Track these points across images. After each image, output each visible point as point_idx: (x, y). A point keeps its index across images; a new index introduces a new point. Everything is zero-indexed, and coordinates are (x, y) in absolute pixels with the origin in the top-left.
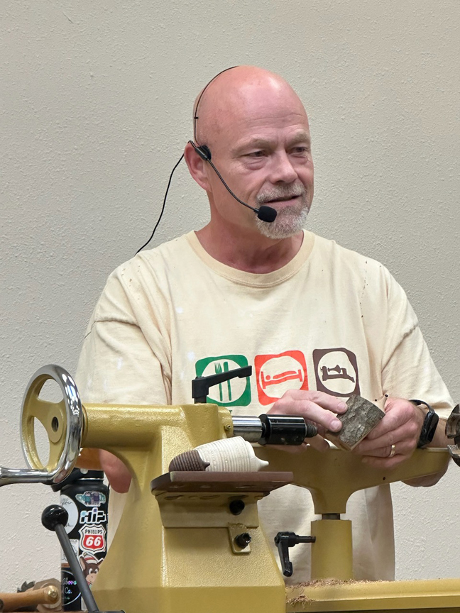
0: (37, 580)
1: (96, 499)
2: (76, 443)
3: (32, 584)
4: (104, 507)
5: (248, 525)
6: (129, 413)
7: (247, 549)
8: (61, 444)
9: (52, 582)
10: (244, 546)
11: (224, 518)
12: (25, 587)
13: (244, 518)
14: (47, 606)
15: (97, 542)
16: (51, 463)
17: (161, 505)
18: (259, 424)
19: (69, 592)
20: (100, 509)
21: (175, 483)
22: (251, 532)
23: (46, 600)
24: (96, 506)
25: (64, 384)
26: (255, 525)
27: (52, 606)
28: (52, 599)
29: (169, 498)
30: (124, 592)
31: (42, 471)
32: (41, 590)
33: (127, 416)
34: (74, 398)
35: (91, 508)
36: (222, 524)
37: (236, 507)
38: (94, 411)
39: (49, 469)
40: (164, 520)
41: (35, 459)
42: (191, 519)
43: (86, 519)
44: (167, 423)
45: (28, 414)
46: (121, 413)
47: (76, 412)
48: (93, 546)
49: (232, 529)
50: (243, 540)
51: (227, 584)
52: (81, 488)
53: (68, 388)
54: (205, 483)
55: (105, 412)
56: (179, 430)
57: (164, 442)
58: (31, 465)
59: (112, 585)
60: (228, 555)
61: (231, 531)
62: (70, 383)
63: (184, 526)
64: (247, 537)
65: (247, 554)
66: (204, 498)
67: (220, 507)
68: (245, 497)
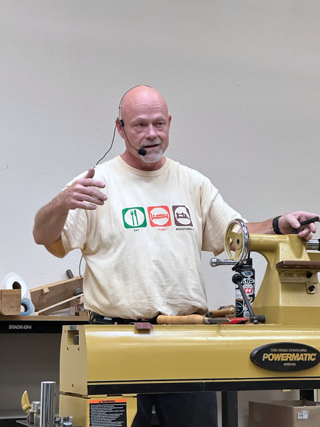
0: (225, 306)
1: (250, 274)
2: (247, 249)
3: (224, 307)
4: (253, 277)
5: (314, 282)
6: (267, 237)
7: (313, 292)
8: (240, 250)
9: (232, 306)
10: (312, 290)
11: (304, 279)
12: (221, 308)
13: (312, 279)
14: (229, 315)
15: (250, 291)
16: (236, 257)
17: (279, 274)
18: (318, 242)
19: (239, 310)
20: (251, 277)
21: (285, 265)
22: (315, 285)
23: (230, 312)
24: (249, 276)
25: (242, 226)
26: (316, 282)
27: (232, 316)
28: (232, 313)
29: (282, 271)
30: (264, 308)
31: (233, 260)
32: (228, 309)
33: (266, 239)
34: (246, 232)
35: (247, 277)
36: (304, 282)
37: (309, 275)
38: (253, 237)
39: (235, 260)
40: (280, 280)
41: (230, 255)
42: (291, 280)
43: (246, 282)
44: (281, 242)
45: (227, 237)
46: (264, 237)
47: (247, 237)
48: (248, 292)
49: (307, 284)
50: (311, 288)
51: (305, 305)
52: (244, 269)
53: (243, 228)
54: (297, 265)
55: (258, 237)
56: (286, 245)
57: (280, 249)
58: (228, 257)
59: (259, 306)
60: (305, 294)
62: (244, 226)
63: (288, 282)
64: (313, 287)
65: (313, 294)
66: (296, 271)
67: (303, 275)
68: (312, 271)
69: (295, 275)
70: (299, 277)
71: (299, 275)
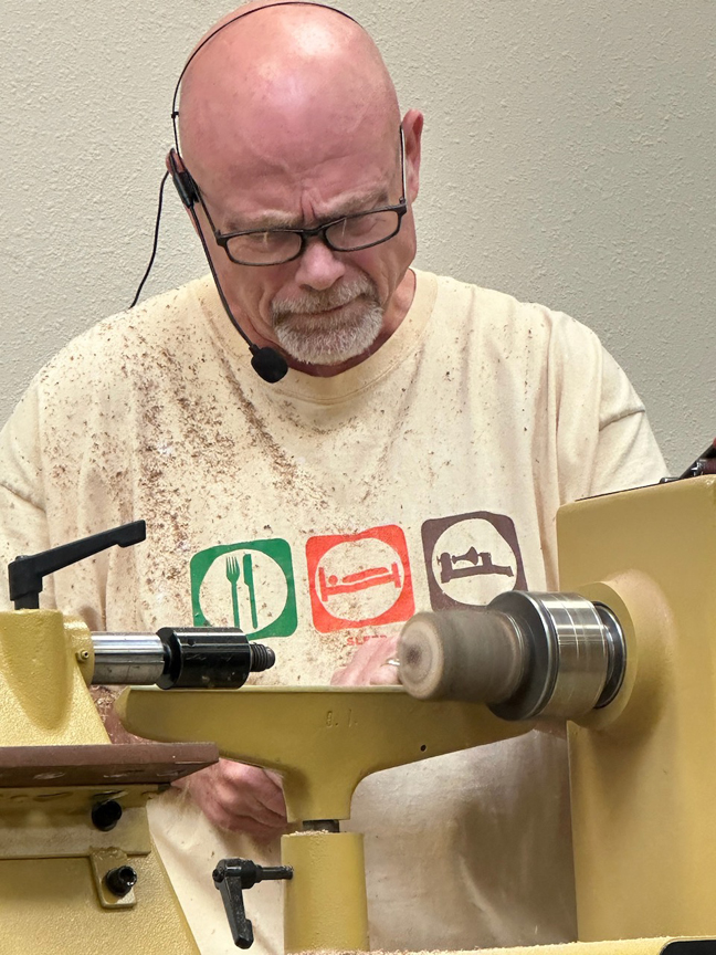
5: (131, 849)
7: (128, 899)
10: (120, 891)
11: (82, 837)
13: (122, 836)
18: (158, 647)
22: (134, 864)
26: (144, 850)
36: (81, 849)
37: (106, 816)
42: (15, 842)
49: (98, 859)
50: (120, 881)
60: (90, 911)
61: (95, 864)
64: (128, 874)
65: (129, 907)
66: (41, 799)
67: (75, 815)
68: (121, 794)
69: (36, 817)
70: (55, 824)
71: (57, 817)
